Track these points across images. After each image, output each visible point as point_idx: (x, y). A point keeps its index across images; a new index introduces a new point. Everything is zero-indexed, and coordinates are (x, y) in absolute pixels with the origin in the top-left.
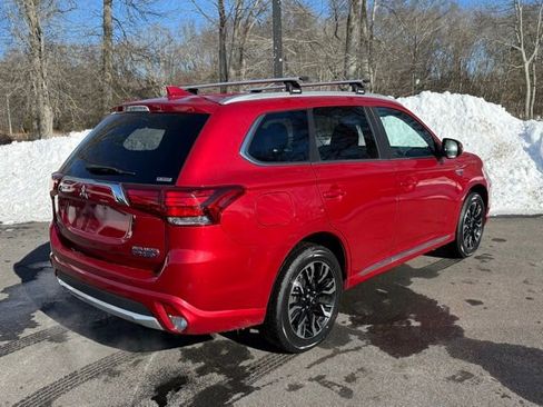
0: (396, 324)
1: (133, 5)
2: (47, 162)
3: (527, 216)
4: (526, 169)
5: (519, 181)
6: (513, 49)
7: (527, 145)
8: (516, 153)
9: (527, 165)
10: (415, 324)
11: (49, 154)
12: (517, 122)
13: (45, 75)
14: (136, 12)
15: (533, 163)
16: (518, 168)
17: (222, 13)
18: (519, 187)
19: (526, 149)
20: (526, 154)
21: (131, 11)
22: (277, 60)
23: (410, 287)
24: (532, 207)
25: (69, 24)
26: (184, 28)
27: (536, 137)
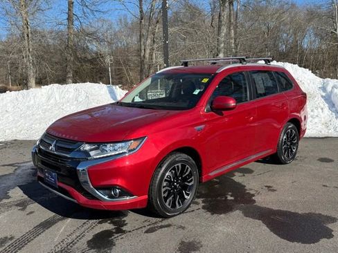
0: (219, 198)
1: (87, 6)
2: (27, 104)
3: (319, 138)
4: (322, 109)
5: (317, 116)
6: (332, 32)
7: (324, 94)
8: (316, 99)
9: (323, 106)
10: (229, 198)
11: (28, 99)
12: (318, 80)
13: (31, 50)
14: (88, 10)
15: (327, 105)
16: (317, 108)
17: (141, 12)
18: (316, 120)
19: (322, 96)
20: (323, 100)
21: (85, 10)
22: (165, 42)
23: (233, 178)
24: (323, 132)
25: (46, 18)
26: (121, 20)
27: (329, 89)
